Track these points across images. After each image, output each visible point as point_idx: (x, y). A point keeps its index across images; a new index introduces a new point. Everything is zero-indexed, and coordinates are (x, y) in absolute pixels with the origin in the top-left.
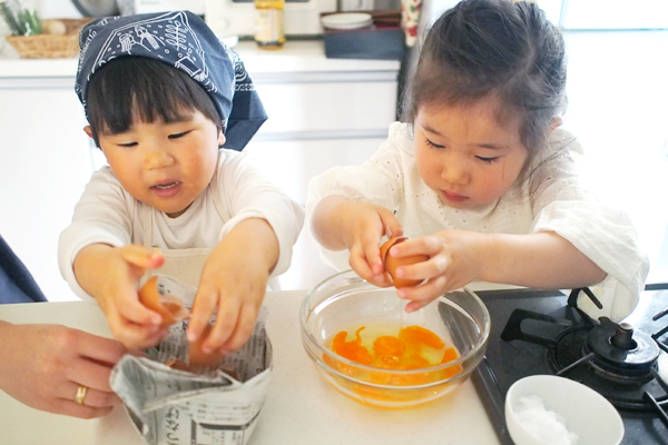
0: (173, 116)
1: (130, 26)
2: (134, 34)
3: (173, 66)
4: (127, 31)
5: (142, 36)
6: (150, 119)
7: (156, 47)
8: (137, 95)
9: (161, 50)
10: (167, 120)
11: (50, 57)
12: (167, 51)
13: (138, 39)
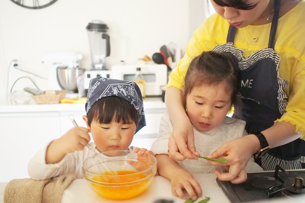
0: (127, 121)
1: (116, 84)
2: (118, 88)
3: (130, 103)
4: (115, 86)
5: (121, 89)
6: (118, 122)
7: (126, 95)
8: (117, 112)
9: (127, 97)
10: (124, 123)
11: (49, 104)
12: (129, 97)
13: (120, 91)
